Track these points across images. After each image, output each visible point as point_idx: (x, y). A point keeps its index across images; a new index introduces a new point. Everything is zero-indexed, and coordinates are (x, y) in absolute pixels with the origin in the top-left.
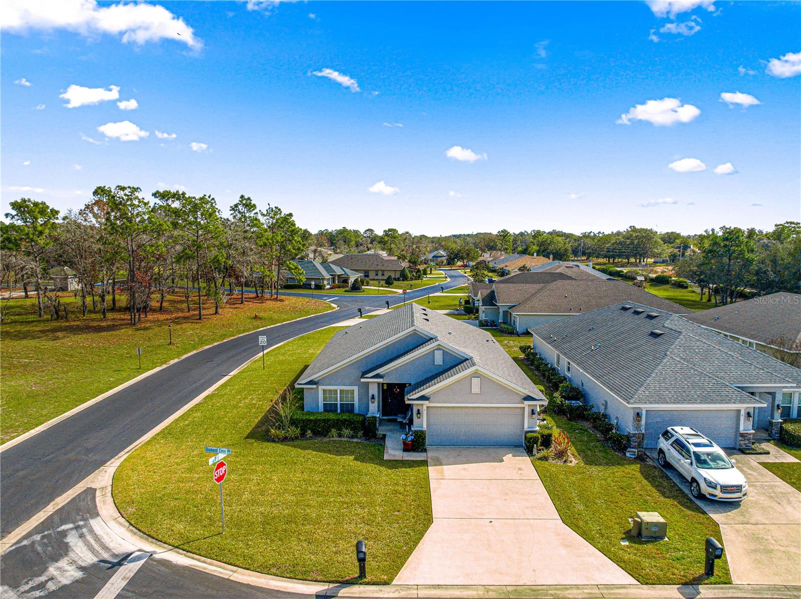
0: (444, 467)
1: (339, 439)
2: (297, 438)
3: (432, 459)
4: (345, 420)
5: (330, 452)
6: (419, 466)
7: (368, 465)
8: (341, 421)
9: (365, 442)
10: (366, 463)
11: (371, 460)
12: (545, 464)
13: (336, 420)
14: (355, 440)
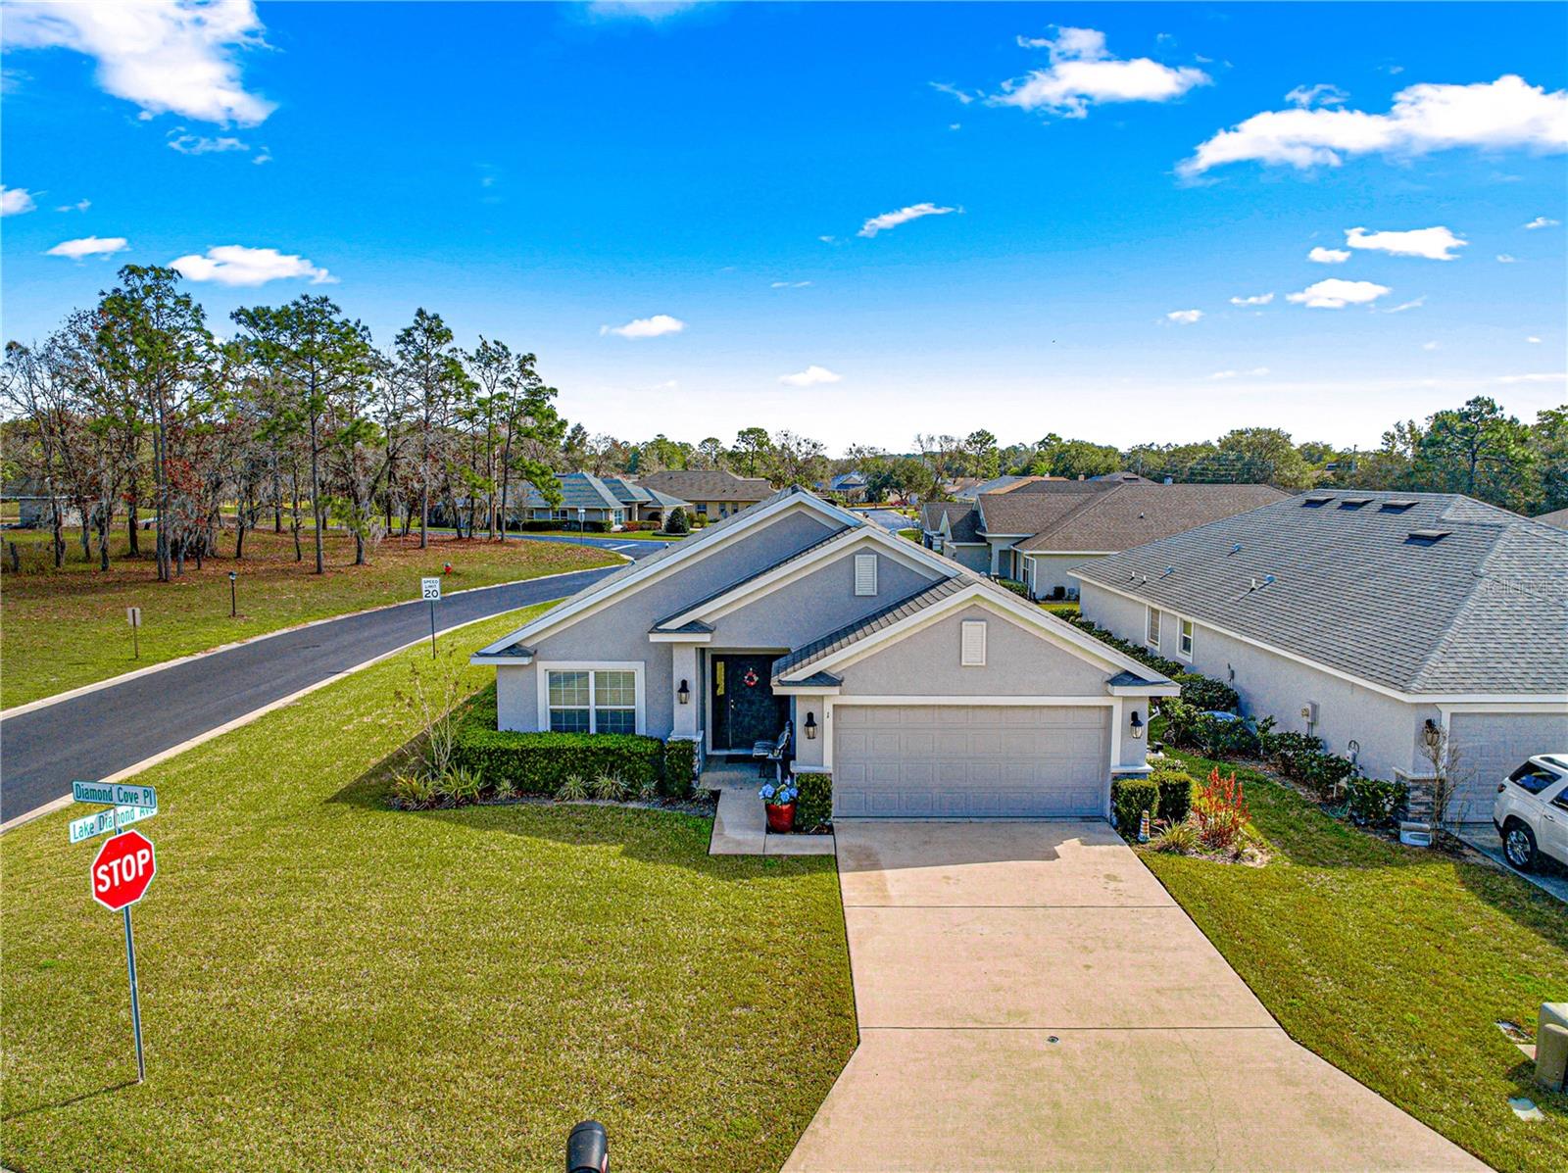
0: (888, 873)
1: (590, 803)
2: (470, 800)
3: (849, 851)
4: (607, 751)
5: (555, 834)
6: (811, 870)
7: (662, 867)
8: (593, 754)
9: (660, 810)
10: (656, 862)
11: (674, 856)
12: (1182, 863)
13: (583, 751)
14: (632, 805)
